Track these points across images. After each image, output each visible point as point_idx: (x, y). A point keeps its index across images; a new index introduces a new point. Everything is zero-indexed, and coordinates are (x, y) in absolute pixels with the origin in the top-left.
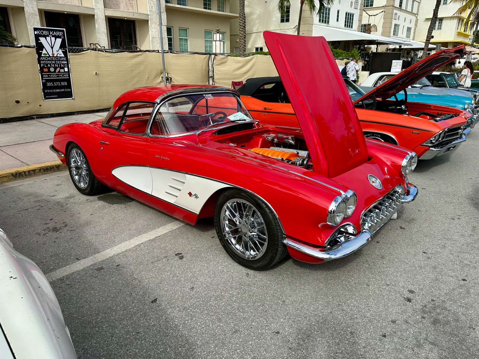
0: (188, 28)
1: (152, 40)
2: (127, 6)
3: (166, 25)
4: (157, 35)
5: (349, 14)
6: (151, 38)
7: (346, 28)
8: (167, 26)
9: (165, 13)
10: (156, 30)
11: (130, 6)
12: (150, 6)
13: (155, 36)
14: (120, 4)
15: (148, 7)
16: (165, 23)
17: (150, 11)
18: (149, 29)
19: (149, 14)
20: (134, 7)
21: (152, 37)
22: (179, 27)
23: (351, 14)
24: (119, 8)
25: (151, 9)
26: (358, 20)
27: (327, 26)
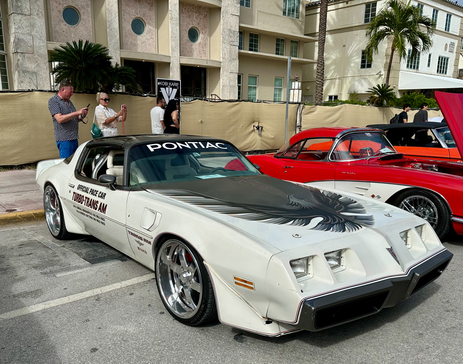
0: (258, 76)
1: (223, 88)
2: (200, 53)
3: (238, 72)
4: (228, 83)
5: (442, 58)
6: (221, 86)
7: (438, 74)
8: (238, 74)
9: (238, 60)
10: (227, 78)
11: (203, 53)
12: (223, 53)
13: (225, 84)
14: (194, 51)
15: (221, 54)
16: (237, 70)
17: (223, 58)
18: (221, 77)
19: (222, 61)
20: (207, 54)
21: (223, 86)
22: (249, 75)
23: (445, 59)
24: (192, 55)
25: (224, 56)
26: (454, 65)
27: (416, 72)
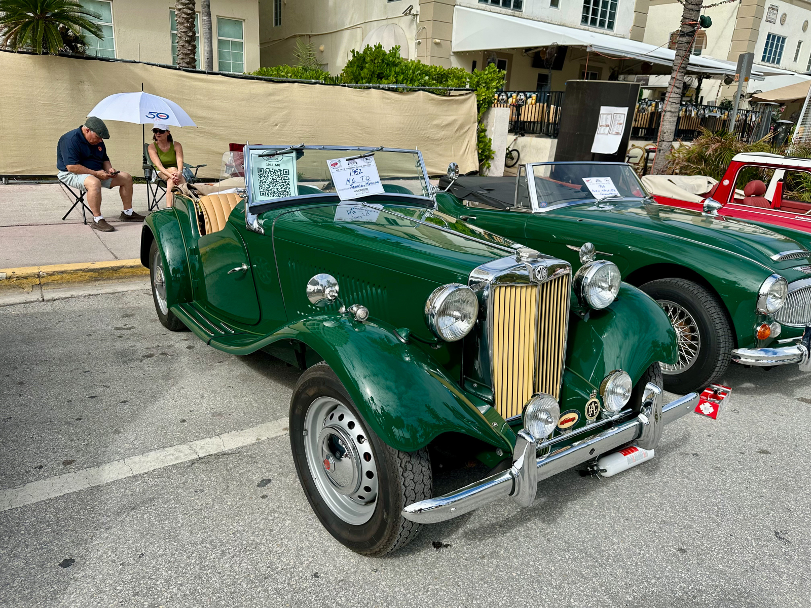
7: (587, 27)
26: (634, 10)
27: (514, 16)
